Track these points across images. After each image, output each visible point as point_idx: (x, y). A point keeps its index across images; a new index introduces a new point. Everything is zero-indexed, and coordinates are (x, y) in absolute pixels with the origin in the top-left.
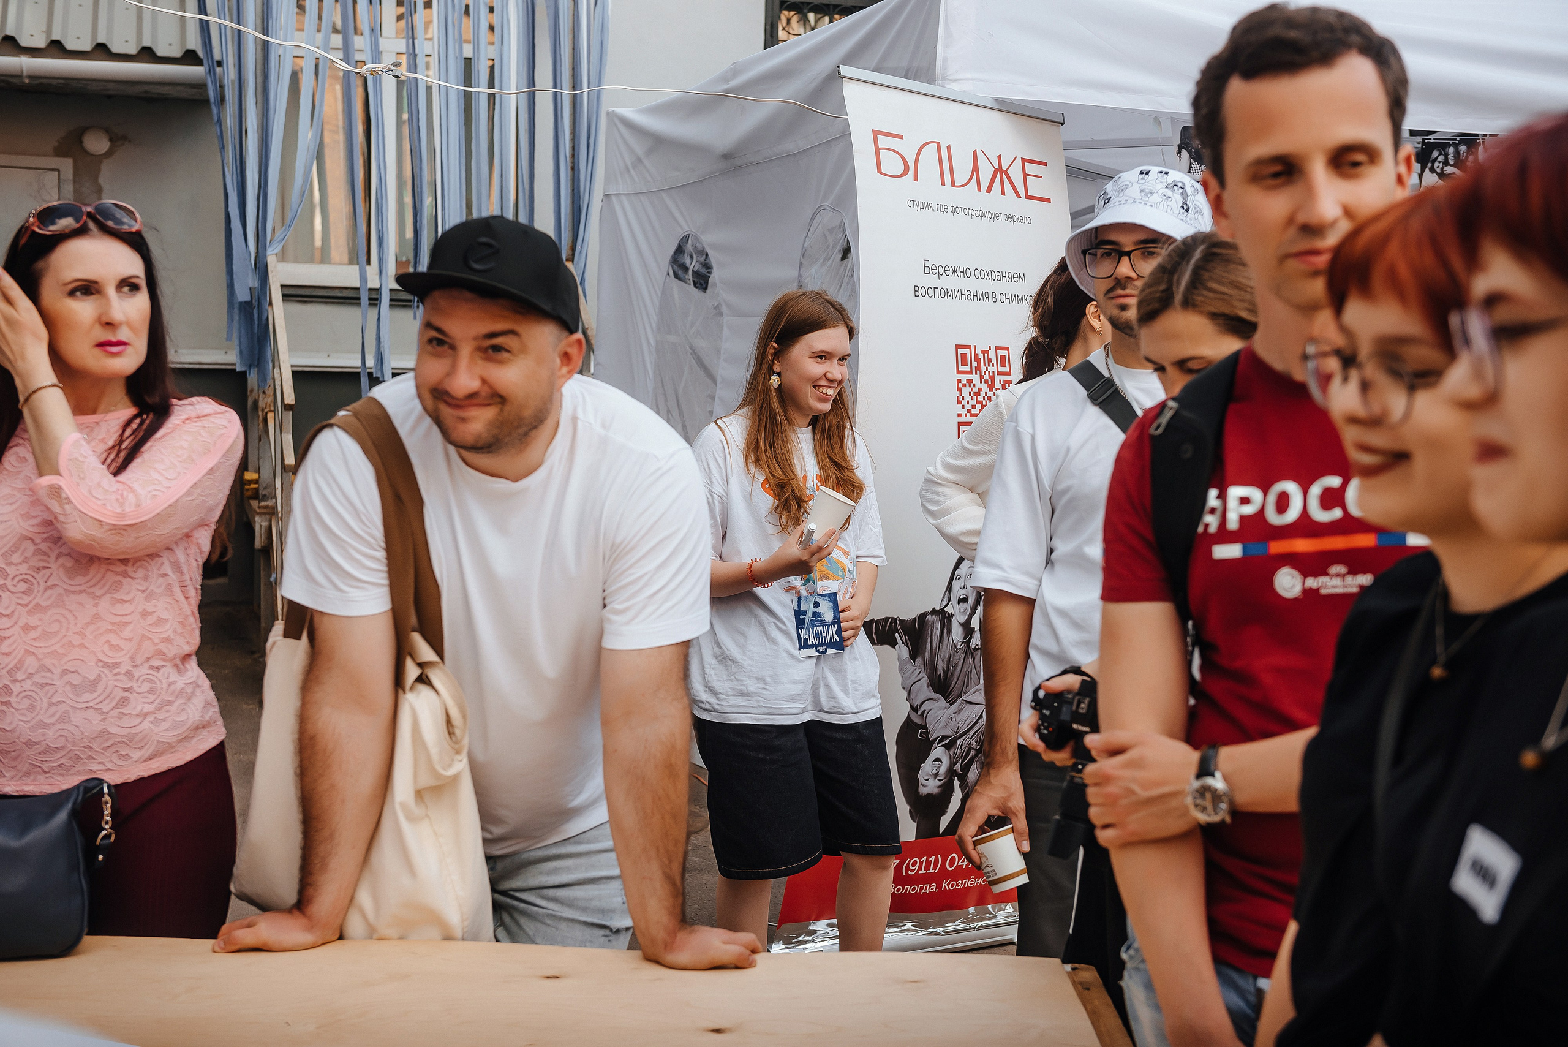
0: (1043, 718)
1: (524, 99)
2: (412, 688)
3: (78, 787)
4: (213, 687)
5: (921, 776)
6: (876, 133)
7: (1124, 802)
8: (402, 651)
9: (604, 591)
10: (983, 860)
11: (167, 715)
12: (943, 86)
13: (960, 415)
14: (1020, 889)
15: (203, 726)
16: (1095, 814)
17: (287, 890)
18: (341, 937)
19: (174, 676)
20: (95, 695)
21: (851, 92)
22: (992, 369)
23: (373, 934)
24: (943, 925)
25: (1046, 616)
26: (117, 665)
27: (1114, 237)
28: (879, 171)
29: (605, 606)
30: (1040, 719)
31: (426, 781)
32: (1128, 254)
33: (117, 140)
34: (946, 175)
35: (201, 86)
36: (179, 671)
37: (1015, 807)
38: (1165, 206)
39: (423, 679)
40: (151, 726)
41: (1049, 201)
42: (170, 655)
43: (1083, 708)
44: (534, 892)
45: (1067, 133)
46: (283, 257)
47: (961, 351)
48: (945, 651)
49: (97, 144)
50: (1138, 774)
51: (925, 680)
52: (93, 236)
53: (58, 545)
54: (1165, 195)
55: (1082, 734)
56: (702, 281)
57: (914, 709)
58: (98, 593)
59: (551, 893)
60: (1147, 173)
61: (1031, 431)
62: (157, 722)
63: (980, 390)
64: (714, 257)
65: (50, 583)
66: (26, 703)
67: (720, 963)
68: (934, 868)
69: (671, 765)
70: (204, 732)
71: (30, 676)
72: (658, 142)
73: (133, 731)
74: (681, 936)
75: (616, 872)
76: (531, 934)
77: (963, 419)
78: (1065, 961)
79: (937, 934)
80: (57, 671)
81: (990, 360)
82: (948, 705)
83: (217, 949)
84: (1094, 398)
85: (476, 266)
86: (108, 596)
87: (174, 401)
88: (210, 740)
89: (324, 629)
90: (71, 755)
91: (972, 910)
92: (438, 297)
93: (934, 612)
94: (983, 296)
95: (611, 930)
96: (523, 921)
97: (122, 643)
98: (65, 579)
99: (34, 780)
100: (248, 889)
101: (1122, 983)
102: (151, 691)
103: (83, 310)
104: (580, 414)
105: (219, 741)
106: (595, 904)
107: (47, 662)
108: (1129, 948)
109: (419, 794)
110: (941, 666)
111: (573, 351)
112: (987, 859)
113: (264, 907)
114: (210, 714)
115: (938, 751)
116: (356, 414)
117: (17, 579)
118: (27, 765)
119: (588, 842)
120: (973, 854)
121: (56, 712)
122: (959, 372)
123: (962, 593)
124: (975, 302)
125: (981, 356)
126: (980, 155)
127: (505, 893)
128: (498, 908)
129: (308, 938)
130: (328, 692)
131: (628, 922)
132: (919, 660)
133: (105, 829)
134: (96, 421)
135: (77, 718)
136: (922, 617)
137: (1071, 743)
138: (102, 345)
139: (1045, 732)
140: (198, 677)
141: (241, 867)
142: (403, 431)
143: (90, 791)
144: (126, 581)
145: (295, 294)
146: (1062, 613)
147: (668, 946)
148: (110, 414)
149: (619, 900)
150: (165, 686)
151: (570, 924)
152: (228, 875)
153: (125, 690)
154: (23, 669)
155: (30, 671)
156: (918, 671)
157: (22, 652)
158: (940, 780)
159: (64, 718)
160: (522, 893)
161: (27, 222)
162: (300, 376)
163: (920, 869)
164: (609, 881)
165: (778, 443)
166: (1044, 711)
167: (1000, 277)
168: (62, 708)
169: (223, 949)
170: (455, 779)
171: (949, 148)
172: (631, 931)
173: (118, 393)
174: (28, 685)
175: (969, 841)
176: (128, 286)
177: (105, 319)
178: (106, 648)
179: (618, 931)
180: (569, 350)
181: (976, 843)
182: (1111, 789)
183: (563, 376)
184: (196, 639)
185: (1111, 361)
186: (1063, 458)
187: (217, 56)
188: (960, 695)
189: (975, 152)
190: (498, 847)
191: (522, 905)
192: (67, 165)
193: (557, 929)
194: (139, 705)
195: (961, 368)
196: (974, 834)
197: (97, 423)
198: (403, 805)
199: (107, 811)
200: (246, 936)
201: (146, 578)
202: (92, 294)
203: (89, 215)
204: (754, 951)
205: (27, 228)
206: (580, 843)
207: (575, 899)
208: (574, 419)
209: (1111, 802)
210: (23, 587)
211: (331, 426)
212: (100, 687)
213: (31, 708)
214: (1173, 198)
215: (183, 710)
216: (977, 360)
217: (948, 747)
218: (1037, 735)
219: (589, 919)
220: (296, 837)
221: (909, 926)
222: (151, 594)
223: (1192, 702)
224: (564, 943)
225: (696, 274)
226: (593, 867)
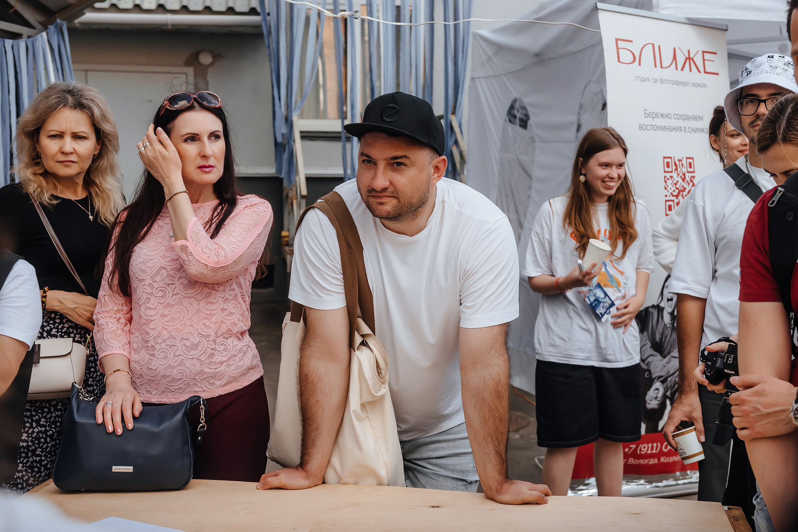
0: (707, 366)
1: (428, 28)
2: (358, 349)
3: (188, 400)
4: (257, 348)
5: (648, 398)
6: (617, 40)
7: (753, 415)
8: (352, 328)
9: (460, 296)
10: (678, 446)
11: (234, 362)
12: (657, 12)
13: (666, 196)
14: (700, 463)
15: (251, 368)
16: (736, 421)
17: (295, 456)
18: (324, 483)
19: (236, 342)
20: (197, 351)
21: (603, 17)
22: (684, 170)
23: (340, 481)
24: (661, 482)
25: (713, 308)
26: (208, 336)
27: (755, 92)
28: (619, 61)
29: (461, 304)
30: (706, 367)
31: (366, 398)
32: (764, 101)
33: (216, 57)
34: (658, 61)
35: (258, 27)
36: (239, 339)
37: (697, 417)
38: (785, 75)
39: (364, 344)
40: (226, 368)
41: (717, 74)
42: (235, 332)
43: (730, 361)
44: (425, 461)
45: (729, 35)
46: (301, 116)
47: (666, 160)
48: (660, 328)
49: (206, 59)
50: (761, 399)
51: (649, 344)
52: (197, 111)
53: (180, 272)
54: (784, 69)
55: (730, 375)
56: (524, 124)
57: (643, 360)
58: (200, 298)
59: (434, 461)
60: (772, 57)
61: (702, 205)
62: (228, 366)
63: (678, 182)
64: (530, 110)
65: (175, 292)
66: (162, 355)
67: (527, 501)
68: (656, 449)
69: (498, 392)
70: (253, 371)
71: (165, 341)
72: (500, 48)
73: (216, 370)
74: (506, 486)
75: (470, 450)
76: (423, 483)
77: (668, 198)
78: (724, 504)
79: (658, 487)
80: (178, 339)
81: (683, 165)
82: (662, 359)
83: (259, 487)
84: (739, 185)
85: (387, 120)
86: (205, 300)
87: (238, 197)
88: (256, 375)
89: (312, 317)
90: (185, 383)
91: (678, 473)
92: (368, 137)
93: (653, 306)
94: (678, 129)
95: (467, 482)
96: (419, 476)
97: (211, 325)
98: (183, 290)
99: (167, 396)
100: (275, 456)
101: (754, 518)
102: (225, 350)
103: (191, 149)
104: (446, 199)
105: (260, 376)
106: (458, 467)
107: (173, 334)
108: (757, 497)
109: (363, 406)
110: (658, 337)
111: (441, 166)
112: (680, 445)
113: (285, 465)
114: (256, 361)
115: (657, 384)
116: (326, 201)
117: (158, 290)
118: (163, 388)
119: (454, 434)
120: (673, 442)
121: (177, 360)
122: (665, 172)
123: (669, 296)
124: (674, 133)
125: (677, 163)
126: (677, 50)
127: (410, 461)
128: (407, 469)
129: (306, 483)
130: (314, 350)
131: (477, 478)
132: (645, 333)
133: (202, 423)
134: (198, 207)
135: (188, 363)
136: (647, 309)
137: (724, 381)
138: (201, 167)
139: (709, 374)
140: (249, 342)
141: (271, 444)
142: (351, 210)
143: (194, 402)
144: (213, 292)
145: (307, 136)
146: (722, 307)
147: (499, 491)
148: (205, 203)
149: (472, 465)
150: (232, 347)
151: (445, 479)
152: (265, 447)
153: (212, 349)
154: (161, 337)
155: (165, 338)
156: (645, 339)
157: (161, 328)
158: (658, 401)
159: (181, 363)
160: (419, 461)
161: (164, 103)
162: (310, 180)
163: (648, 450)
164: (465, 455)
165: (583, 212)
166: (708, 363)
167: (689, 118)
168: (181, 358)
169: (262, 488)
170: (382, 397)
171: (659, 47)
172: (479, 482)
173: (209, 192)
174: (163, 346)
175: (670, 435)
176: (214, 136)
177: (202, 154)
178: (203, 327)
179: (471, 483)
180: (438, 165)
181: (674, 436)
182: (745, 408)
183: (435, 179)
184: (249, 324)
185: (748, 164)
186: (721, 220)
187: (267, 11)
188: (669, 353)
189: (675, 49)
190: (407, 436)
191: (419, 468)
192: (190, 70)
193: (438, 481)
194: (218, 358)
195: (667, 169)
196: (673, 431)
197: (199, 208)
198: (354, 411)
199: (203, 413)
200: (274, 481)
201: (224, 291)
202: (196, 141)
203: (194, 98)
204: (546, 495)
205: (164, 107)
206: (449, 434)
207: (448, 464)
208: (443, 202)
209: (746, 414)
210: (161, 294)
211: (314, 208)
212: (200, 347)
213: (165, 357)
214: (789, 70)
215: (242, 359)
216: (676, 165)
217: (663, 382)
218: (704, 376)
219: (455, 476)
220: (299, 428)
221: (642, 482)
222: (227, 299)
223: (793, 358)
224: (441, 488)
225: (521, 120)
226: (457, 447)
